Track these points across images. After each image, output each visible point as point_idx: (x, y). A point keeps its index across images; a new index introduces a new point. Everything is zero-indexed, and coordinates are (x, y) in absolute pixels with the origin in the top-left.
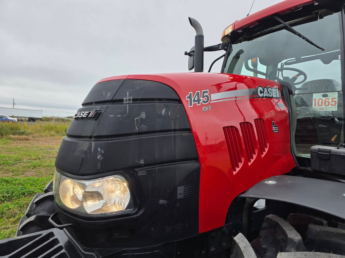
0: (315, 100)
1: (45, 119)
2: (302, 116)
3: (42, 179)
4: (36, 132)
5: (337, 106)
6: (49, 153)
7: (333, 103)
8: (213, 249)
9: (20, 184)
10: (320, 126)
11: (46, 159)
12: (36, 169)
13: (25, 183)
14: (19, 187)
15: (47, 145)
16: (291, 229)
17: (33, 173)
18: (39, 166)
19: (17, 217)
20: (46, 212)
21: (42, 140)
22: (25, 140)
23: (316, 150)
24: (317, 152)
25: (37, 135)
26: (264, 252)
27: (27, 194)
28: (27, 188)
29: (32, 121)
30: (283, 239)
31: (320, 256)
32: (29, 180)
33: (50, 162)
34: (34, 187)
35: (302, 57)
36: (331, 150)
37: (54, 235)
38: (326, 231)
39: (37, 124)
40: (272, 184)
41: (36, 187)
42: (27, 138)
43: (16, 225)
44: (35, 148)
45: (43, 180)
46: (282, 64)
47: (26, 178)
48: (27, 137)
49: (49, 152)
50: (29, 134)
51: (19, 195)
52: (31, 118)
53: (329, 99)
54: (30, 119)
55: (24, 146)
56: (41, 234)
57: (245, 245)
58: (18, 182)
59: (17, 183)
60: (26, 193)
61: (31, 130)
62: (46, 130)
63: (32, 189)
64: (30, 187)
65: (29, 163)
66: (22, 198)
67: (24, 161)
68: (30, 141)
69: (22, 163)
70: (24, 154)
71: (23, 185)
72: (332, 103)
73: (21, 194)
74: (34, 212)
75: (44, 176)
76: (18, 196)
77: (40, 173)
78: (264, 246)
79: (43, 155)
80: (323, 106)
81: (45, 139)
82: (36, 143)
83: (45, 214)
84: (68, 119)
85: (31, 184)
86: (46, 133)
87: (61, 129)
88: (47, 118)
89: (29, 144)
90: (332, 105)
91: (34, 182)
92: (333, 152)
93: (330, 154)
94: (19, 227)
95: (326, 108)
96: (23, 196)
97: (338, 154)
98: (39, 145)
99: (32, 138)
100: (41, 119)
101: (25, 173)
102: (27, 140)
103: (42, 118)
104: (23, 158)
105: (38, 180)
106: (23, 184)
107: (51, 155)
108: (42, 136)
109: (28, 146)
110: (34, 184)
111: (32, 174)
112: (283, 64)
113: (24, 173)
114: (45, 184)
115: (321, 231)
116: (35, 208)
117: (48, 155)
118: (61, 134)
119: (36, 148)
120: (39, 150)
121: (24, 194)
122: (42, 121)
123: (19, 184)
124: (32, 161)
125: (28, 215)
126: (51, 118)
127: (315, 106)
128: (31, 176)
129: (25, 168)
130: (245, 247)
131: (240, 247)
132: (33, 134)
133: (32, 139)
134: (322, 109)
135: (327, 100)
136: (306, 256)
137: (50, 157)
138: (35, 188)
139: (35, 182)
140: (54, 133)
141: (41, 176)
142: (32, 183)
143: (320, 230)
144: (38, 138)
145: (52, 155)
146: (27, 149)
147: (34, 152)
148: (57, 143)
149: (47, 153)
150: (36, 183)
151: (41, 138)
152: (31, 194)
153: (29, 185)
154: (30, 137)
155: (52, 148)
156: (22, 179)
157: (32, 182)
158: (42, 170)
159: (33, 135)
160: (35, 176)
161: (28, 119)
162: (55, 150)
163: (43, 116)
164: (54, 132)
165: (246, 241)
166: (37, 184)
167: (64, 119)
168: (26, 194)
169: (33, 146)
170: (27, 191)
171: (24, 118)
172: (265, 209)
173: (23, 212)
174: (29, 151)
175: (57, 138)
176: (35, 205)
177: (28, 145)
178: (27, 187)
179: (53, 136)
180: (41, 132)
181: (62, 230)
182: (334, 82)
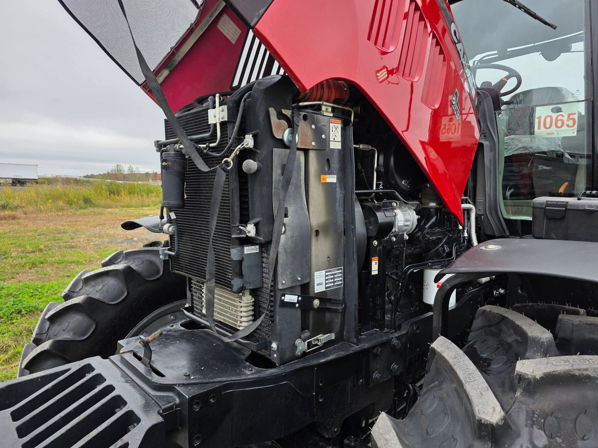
0: (539, 118)
1: (42, 180)
2: (510, 151)
3: (49, 285)
4: (29, 203)
5: (576, 127)
6: (58, 240)
7: (571, 123)
8: (376, 375)
9: (10, 295)
10: (541, 167)
11: (54, 251)
12: (36, 268)
13: (20, 294)
14: (9, 301)
15: (52, 226)
16: (532, 324)
17: (32, 276)
18: (42, 263)
19: (11, 352)
20: (71, 334)
21: (43, 218)
22: (10, 218)
23: (542, 204)
24: (544, 206)
25: (31, 208)
26: (486, 364)
27: (26, 312)
28: (25, 301)
29: (18, 185)
30: (516, 341)
31: (591, 361)
32: (25, 287)
33: (61, 255)
34: (37, 299)
35: (509, 50)
36: (567, 202)
37: (93, 369)
38: (589, 323)
39: (29, 190)
40: (494, 249)
41: (40, 299)
42: (13, 215)
43: (12, 365)
44: (30, 232)
45: (52, 287)
46: (474, 62)
47: (21, 284)
48: (13, 213)
49: (57, 238)
50: (17, 207)
51: (11, 314)
52: (16, 179)
53: (563, 116)
54: (14, 181)
55: (9, 229)
56: (69, 370)
57: (454, 353)
58: (6, 291)
59: (5, 293)
60: (23, 310)
61: (19, 200)
62: (47, 200)
63: (33, 302)
64: (29, 300)
65: (22, 258)
66: (17, 319)
67: (12, 255)
68: (20, 221)
69: (9, 259)
70: (12, 244)
71: (15, 297)
72: (568, 123)
73: (13, 312)
74: (47, 336)
75: (53, 279)
76: (9, 317)
77: (45, 275)
78: (485, 355)
79: (46, 243)
80: (554, 128)
81: (48, 216)
82: (31, 224)
83: (68, 337)
84: (88, 179)
85: (31, 295)
86: (49, 205)
87: (75, 197)
88: (47, 179)
89: (18, 226)
90: (568, 125)
91: (36, 291)
92: (571, 205)
93: (566, 209)
94: (21, 363)
95: (557, 131)
96: (18, 315)
97: (580, 208)
98: (37, 227)
99: (23, 216)
100: (36, 181)
101: (18, 275)
102: (14, 218)
103: (37, 178)
104: (10, 251)
105: (42, 287)
106: (15, 295)
107: (61, 244)
108: (41, 211)
109: (17, 229)
110: (36, 295)
111: (29, 278)
112: (476, 62)
113: (14, 277)
114: (56, 294)
115: (581, 323)
116: (49, 328)
117: (57, 243)
118: (77, 207)
119: (33, 233)
120: (39, 235)
121: (19, 312)
122: (37, 185)
123: (8, 295)
124: (27, 255)
125: (37, 342)
126: (56, 179)
127: (539, 128)
128: (29, 280)
129: (17, 267)
130: (456, 358)
131: (447, 357)
132: (24, 207)
133: (24, 218)
134: (551, 134)
135: (560, 118)
136: (568, 363)
137: (60, 246)
138: (39, 301)
139: (38, 291)
140: (65, 205)
141: (47, 280)
142: (32, 293)
143: (580, 321)
144: (35, 215)
145: (65, 244)
146: (15, 235)
147: (30, 238)
148: (70, 221)
149: (55, 240)
150: (40, 293)
151: (40, 215)
152: (33, 311)
153: (27, 297)
154: (19, 213)
155: (62, 231)
156: (13, 286)
157: (32, 291)
158: (49, 269)
159: (24, 209)
160: (36, 280)
161: (11, 181)
162: (68, 235)
163: (38, 175)
164: (63, 203)
165: (454, 348)
166: (43, 294)
167: (80, 180)
168: (24, 312)
169: (26, 228)
170: (24, 308)
171: (4, 179)
172: (455, 307)
173: (21, 343)
174: (20, 237)
175: (71, 214)
176: (48, 323)
177: (16, 227)
178: (24, 299)
179: (61, 210)
180: (38, 204)
181: (108, 360)
182: (564, 92)
